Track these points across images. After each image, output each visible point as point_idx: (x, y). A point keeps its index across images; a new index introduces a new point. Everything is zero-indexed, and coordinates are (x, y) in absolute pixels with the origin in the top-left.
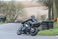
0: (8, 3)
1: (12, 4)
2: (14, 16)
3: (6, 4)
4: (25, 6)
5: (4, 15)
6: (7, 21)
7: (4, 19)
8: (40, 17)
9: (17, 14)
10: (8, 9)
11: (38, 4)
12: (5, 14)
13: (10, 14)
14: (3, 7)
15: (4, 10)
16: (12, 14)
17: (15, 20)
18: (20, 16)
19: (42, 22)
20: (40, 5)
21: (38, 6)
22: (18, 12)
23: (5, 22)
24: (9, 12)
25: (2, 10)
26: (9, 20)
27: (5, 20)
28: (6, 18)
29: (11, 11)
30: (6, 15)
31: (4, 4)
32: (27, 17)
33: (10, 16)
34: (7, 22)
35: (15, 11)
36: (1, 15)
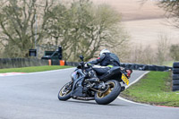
0: (70, 5)
1: (82, 9)
2: (89, 45)
3: (64, 9)
4: (121, 15)
5: (56, 42)
6: (66, 60)
7: (56, 54)
8: (168, 51)
9: (98, 40)
10: (69, 25)
11: (162, 11)
12: (61, 40)
13: (75, 40)
14: (54, 18)
15: (56, 28)
16: (82, 40)
17: (92, 57)
18: (106, 46)
20: (168, 13)
21: (162, 17)
22: (100, 33)
23: (58, 64)
24: (73, 32)
25: (50, 28)
26: (72, 57)
27: (61, 59)
28: (64, 52)
29: (77, 29)
30: (62, 44)
31: (56, 8)
32: (128, 50)
33: (75, 45)
34: (66, 64)
35: (92, 30)
36: (46, 41)
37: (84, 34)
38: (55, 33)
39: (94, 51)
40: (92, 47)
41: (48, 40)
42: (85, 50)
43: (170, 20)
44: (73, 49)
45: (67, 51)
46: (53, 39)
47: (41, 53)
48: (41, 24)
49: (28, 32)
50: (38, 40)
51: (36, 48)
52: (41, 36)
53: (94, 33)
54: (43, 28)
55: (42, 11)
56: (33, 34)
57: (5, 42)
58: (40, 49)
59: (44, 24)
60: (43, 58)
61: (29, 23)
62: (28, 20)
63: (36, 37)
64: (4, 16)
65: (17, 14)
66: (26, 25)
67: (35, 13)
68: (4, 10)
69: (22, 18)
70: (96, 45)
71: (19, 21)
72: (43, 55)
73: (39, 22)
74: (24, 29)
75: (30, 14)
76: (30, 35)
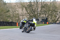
0: (49, 3)
1: (54, 5)
2: (56, 17)
3: (48, 5)
9: (59, 15)
10: (49, 10)
12: (47, 15)
13: (52, 15)
14: (44, 8)
15: (45, 11)
16: (54, 15)
17: (57, 21)
25: (43, 11)
26: (51, 21)
27: (47, 22)
29: (52, 12)
31: (45, 5)
33: (52, 17)
34: (49, 23)
35: (57, 12)
36: (42, 16)
37: (54, 13)
38: (45, 13)
39: (58, 18)
40: (57, 17)
41: (43, 15)
42: (55, 18)
44: (51, 18)
45: (49, 19)
46: (44, 15)
47: (40, 20)
48: (40, 10)
49: (36, 13)
51: (39, 18)
52: (40, 14)
53: (58, 13)
54: (41, 11)
55: (40, 6)
56: (38, 14)
57: (28, 17)
58: (40, 19)
59: (41, 10)
60: (41, 22)
61: (36, 10)
62: (36, 9)
63: (39, 15)
64: (28, 8)
65: (32, 7)
67: (38, 7)
68: (27, 6)
69: (34, 8)
70: (59, 17)
71: (33, 9)
72: (41, 20)
73: (39, 9)
74: (34, 12)
75: (36, 7)
76: (37, 14)
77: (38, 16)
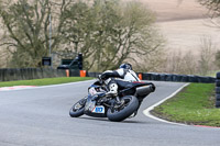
0: (92, 2)
1: (107, 8)
2: (116, 51)
3: (85, 6)
4: (155, 14)
5: (76, 48)
6: (88, 70)
7: (75, 63)
8: (214, 59)
9: (127, 46)
10: (91, 27)
11: (204, 10)
12: (81, 45)
13: (99, 45)
14: (73, 19)
15: (75, 31)
16: (107, 45)
18: (137, 52)
19: (218, 74)
20: (211, 12)
21: (205, 16)
22: (129, 36)
23: (78, 75)
24: (96, 36)
25: (68, 31)
26: (95, 66)
27: (81, 68)
28: (85, 60)
29: (101, 32)
30: (83, 50)
31: (76, 6)
33: (99, 51)
34: (87, 75)
35: (120, 33)
36: (63, 46)
37: (109, 38)
38: (74, 37)
39: (123, 58)
40: (119, 54)
41: (66, 46)
42: (111, 58)
43: (214, 20)
44: (97, 57)
45: (90, 59)
46: (72, 44)
47: (57, 61)
48: (57, 25)
49: (42, 36)
50: (53, 46)
51: (50, 55)
52: (57, 40)
53: (122, 37)
54: (59, 31)
55: (58, 11)
56: (48, 39)
57: (13, 49)
58: (56, 57)
59: (60, 27)
60: (59, 68)
61: (43, 25)
62: (41, 21)
63: (51, 42)
64: (12, 16)
65: (27, 14)
66: (39, 27)
67: (49, 13)
68: (12, 8)
69: (34, 19)
71: (29, 22)
72: (59, 64)
73: (55, 23)
74: (36, 32)
75: (43, 14)
76: (44, 39)
77: (47, 46)
